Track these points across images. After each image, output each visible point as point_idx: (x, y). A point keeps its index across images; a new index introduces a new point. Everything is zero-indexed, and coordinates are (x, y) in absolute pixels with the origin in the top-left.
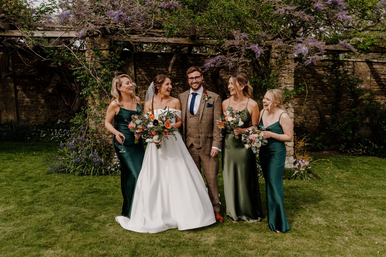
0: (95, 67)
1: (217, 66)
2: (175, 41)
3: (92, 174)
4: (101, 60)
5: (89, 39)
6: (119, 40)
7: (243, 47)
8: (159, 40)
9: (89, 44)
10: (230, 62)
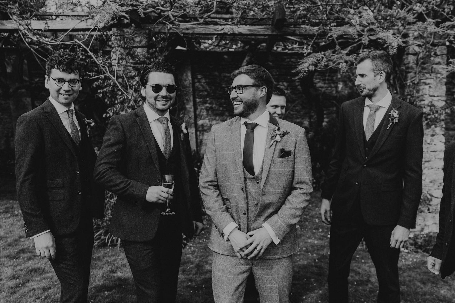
0: (126, 74)
1: (320, 68)
2: (250, 30)
3: (119, 246)
4: (134, 64)
5: (117, 30)
6: (163, 31)
7: (364, 36)
8: (225, 29)
9: (116, 39)
10: (342, 61)
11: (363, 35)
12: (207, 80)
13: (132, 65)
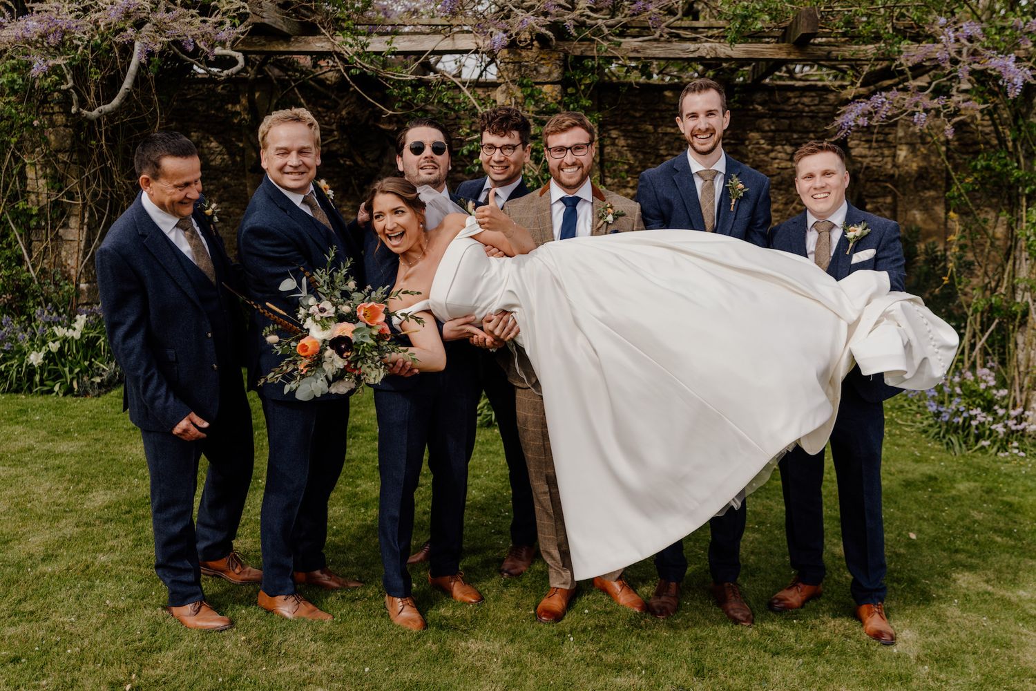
1: (877, 122)
4: (537, 113)
5: (509, 53)
6: (589, 54)
7: (961, 64)
8: (701, 50)
9: (506, 68)
10: (919, 109)
11: (960, 61)
12: (629, 142)
13: (533, 115)
